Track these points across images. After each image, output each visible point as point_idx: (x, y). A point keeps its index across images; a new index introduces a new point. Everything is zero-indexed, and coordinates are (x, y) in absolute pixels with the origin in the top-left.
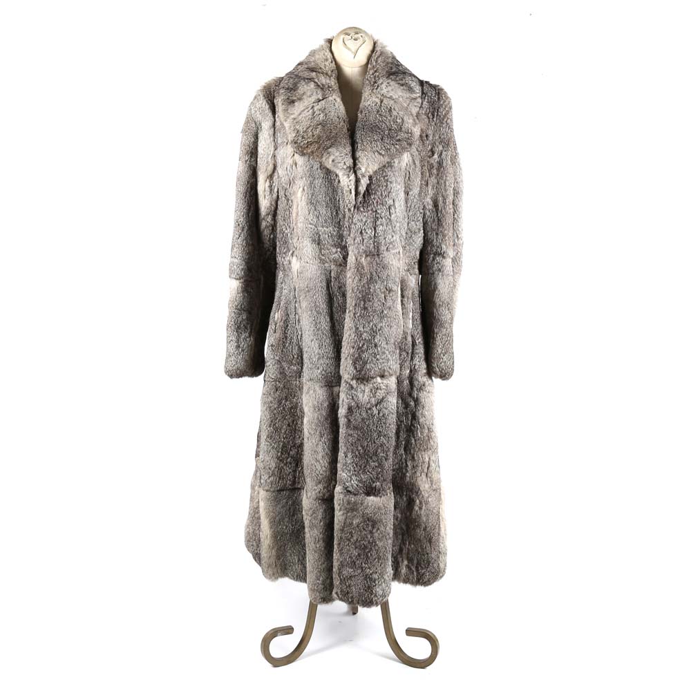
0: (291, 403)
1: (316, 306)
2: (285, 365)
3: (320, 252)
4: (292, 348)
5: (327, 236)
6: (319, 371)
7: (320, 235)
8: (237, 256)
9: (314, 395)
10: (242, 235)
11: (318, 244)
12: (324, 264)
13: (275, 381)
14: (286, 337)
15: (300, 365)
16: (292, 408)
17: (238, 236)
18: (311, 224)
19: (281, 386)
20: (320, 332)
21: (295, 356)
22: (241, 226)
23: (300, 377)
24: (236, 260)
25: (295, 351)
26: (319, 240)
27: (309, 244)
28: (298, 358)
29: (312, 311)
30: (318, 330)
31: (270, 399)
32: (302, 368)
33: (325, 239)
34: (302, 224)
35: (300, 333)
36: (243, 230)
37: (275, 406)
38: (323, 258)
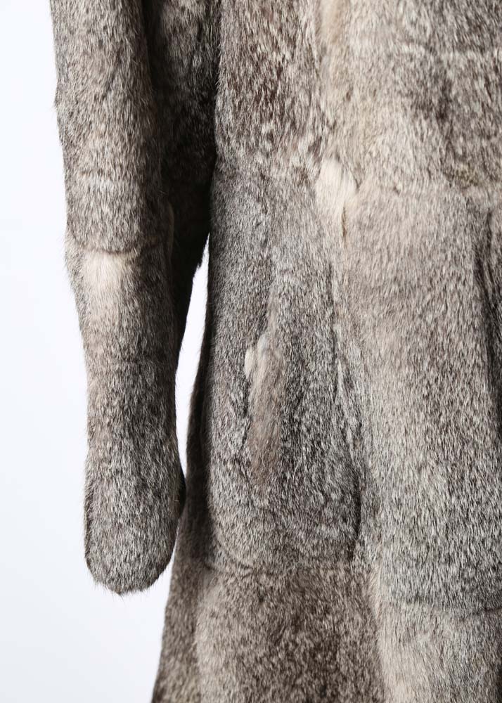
0: (314, 632)
1: (434, 348)
2: (294, 524)
3: (450, 148)
4: (321, 470)
5: (481, 84)
6: (454, 570)
7: (447, 86)
8: (107, 168)
9: (434, 649)
10: (118, 81)
11: (442, 117)
12: (464, 189)
13: (256, 573)
14: (296, 435)
15: (352, 520)
16: (317, 648)
17: (100, 90)
18: (410, 41)
19: (279, 585)
20: (452, 436)
21: (334, 496)
22: (109, 47)
23: (350, 557)
24: (105, 184)
25: (335, 479)
26: (445, 100)
27: (402, 121)
28: (342, 500)
29: (417, 364)
30: (445, 429)
31: (240, 631)
32: (357, 530)
33: (471, 96)
34: (367, 43)
35: (353, 421)
36: (119, 62)
37: (261, 653)
38: (462, 167)
